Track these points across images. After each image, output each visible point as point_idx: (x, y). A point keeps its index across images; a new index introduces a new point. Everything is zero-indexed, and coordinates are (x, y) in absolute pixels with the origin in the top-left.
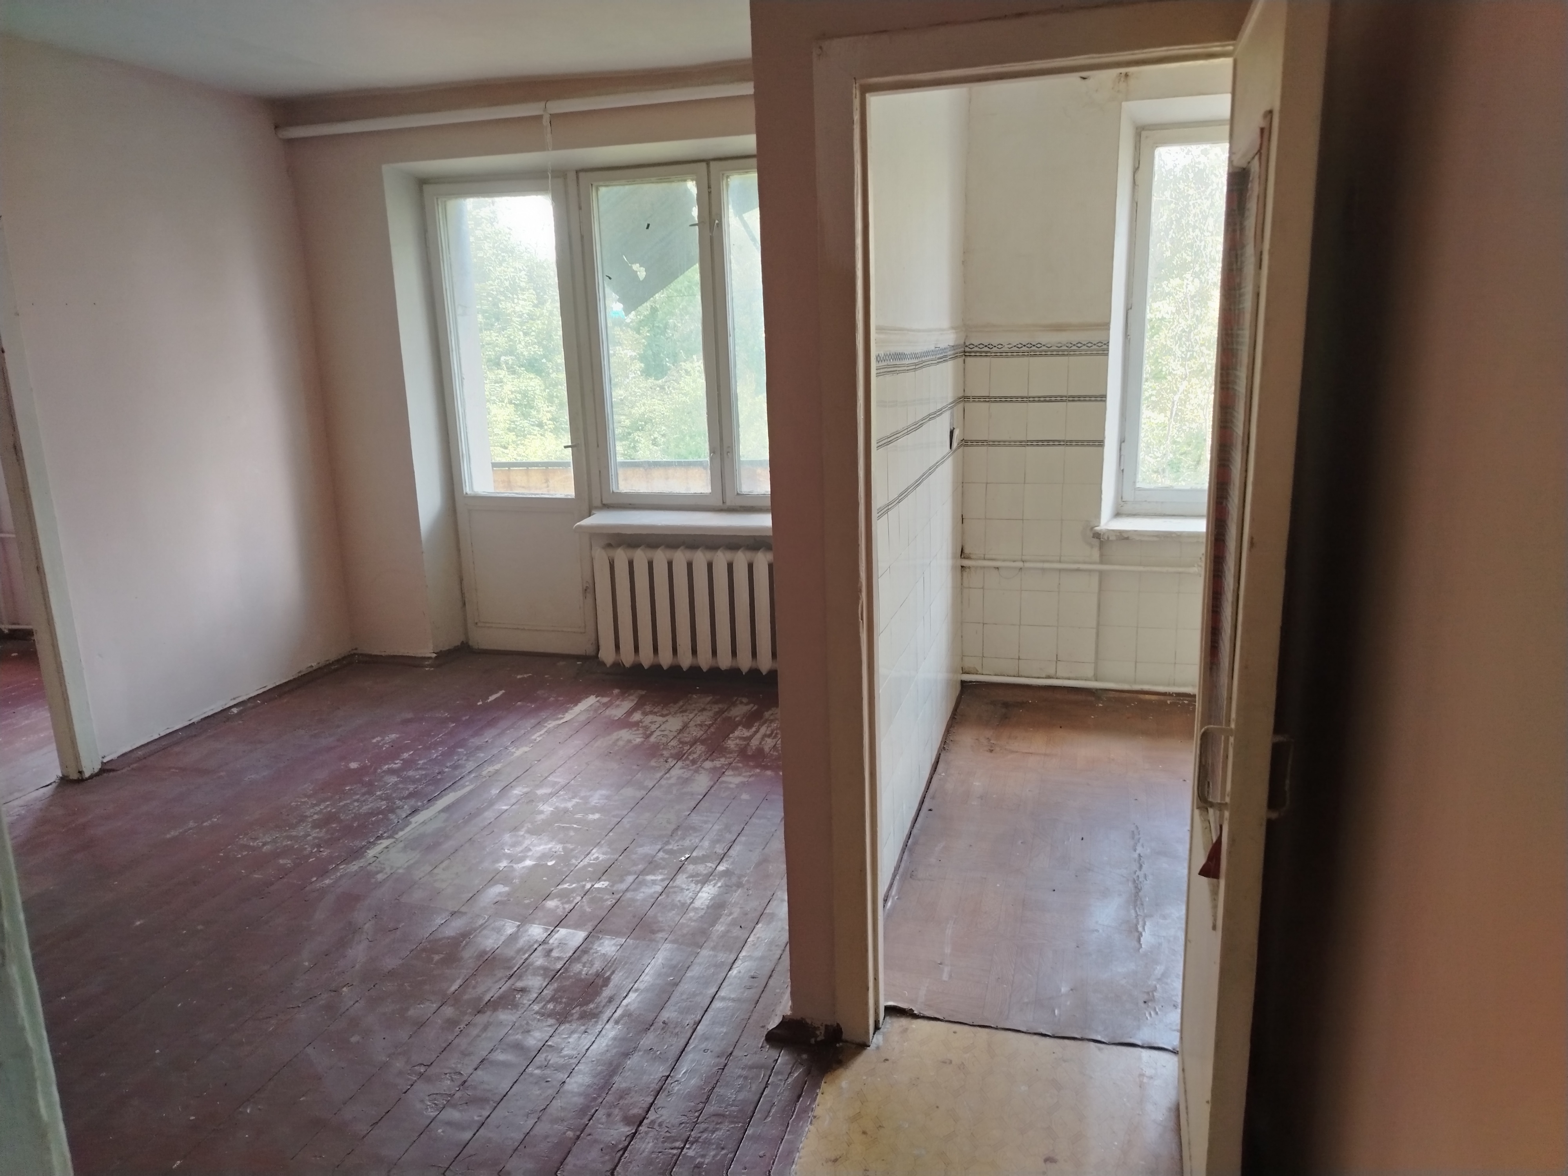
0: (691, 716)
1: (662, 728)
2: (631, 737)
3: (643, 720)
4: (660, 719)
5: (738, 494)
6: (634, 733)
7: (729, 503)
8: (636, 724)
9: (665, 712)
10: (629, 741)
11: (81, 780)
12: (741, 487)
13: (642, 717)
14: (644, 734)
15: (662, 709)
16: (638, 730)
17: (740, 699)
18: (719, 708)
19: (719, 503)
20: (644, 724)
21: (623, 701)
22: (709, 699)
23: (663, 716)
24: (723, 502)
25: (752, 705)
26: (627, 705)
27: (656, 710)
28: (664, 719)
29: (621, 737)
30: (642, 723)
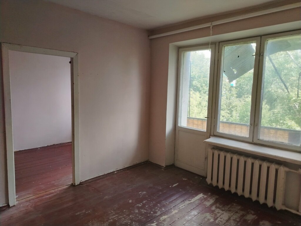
0: (232, 214)
1: (221, 217)
2: (210, 218)
3: (216, 210)
4: (221, 212)
5: (258, 139)
6: (211, 216)
7: (254, 142)
8: (213, 212)
9: (223, 209)
10: (209, 220)
11: (75, 186)
12: (259, 137)
13: (215, 209)
14: (214, 217)
15: (223, 207)
16: (212, 215)
17: (251, 211)
18: (243, 213)
19: (251, 141)
20: (215, 213)
21: (210, 199)
22: (239, 207)
23: (222, 210)
24: (253, 141)
25: (255, 216)
26: (212, 201)
27: (220, 207)
28: (222, 212)
29: (207, 217)
30: (215, 212)
